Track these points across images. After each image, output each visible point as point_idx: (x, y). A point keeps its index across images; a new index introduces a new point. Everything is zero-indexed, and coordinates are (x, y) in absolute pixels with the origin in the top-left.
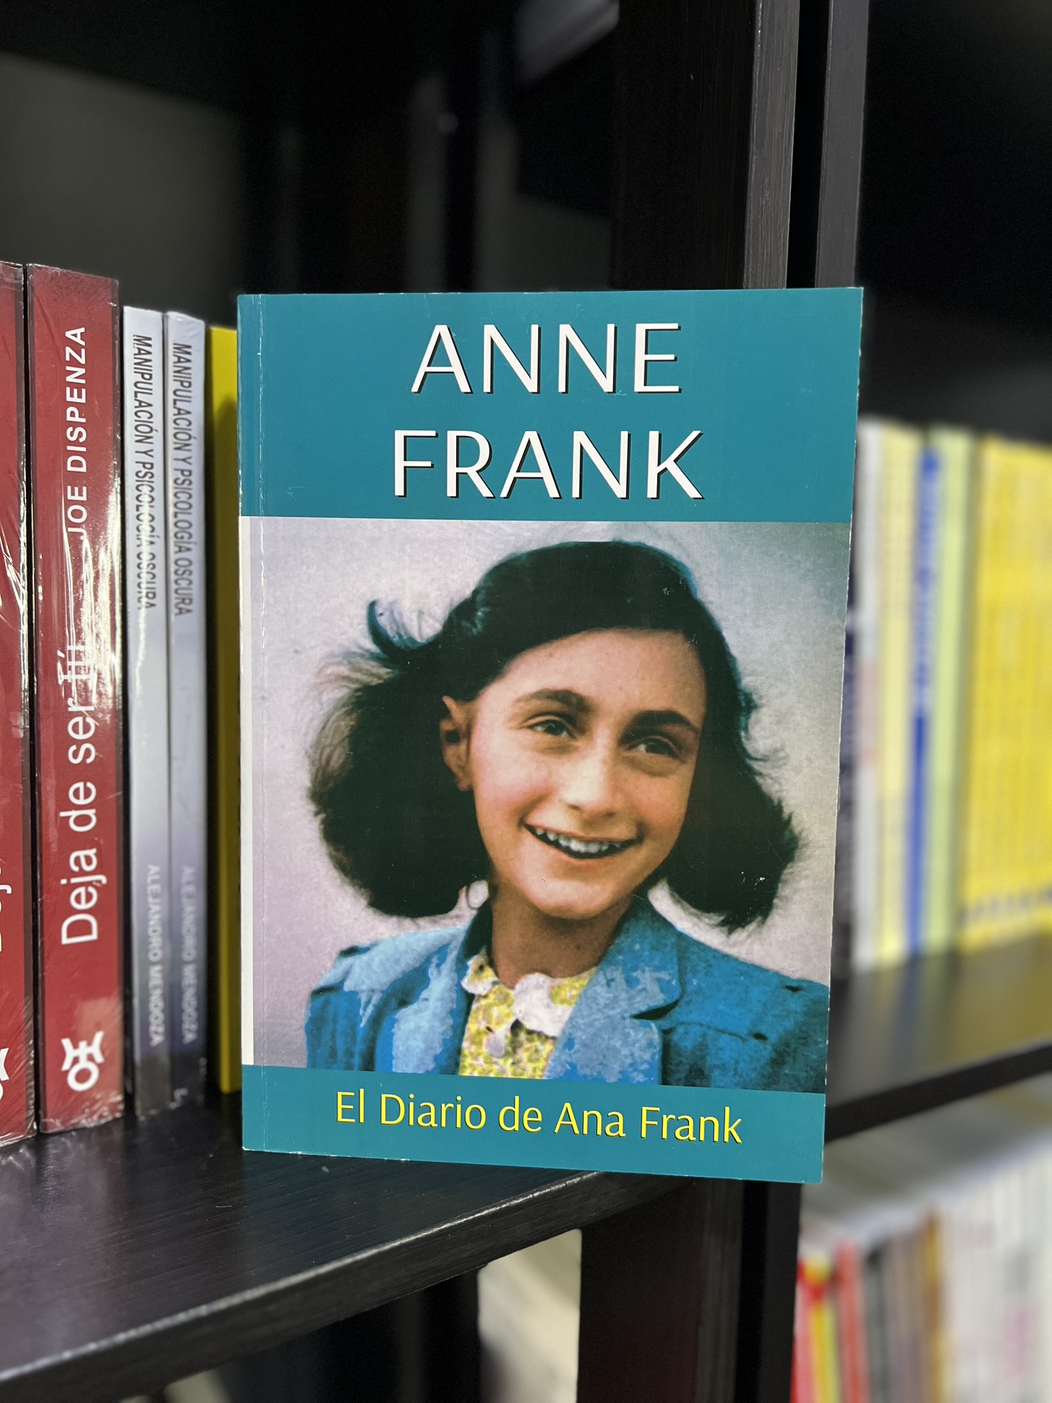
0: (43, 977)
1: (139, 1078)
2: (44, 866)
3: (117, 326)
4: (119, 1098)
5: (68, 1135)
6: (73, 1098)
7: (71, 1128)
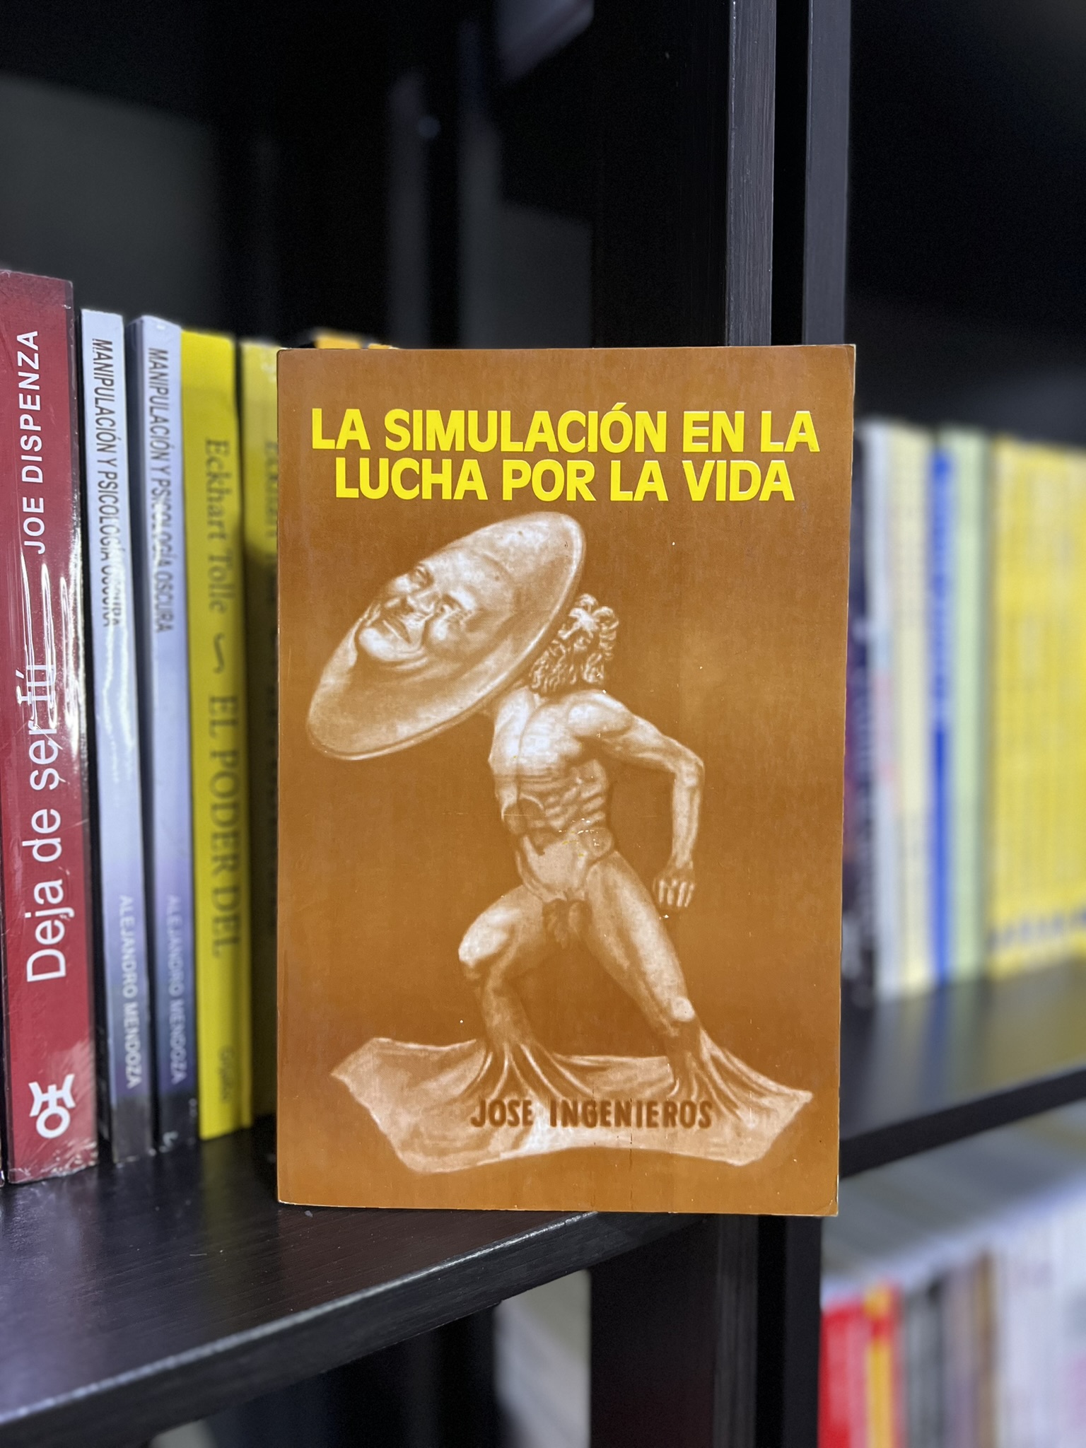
0: (7, 1017)
1: (115, 1124)
2: (6, 898)
3: (72, 329)
4: (93, 1145)
5: (39, 1184)
6: (43, 1145)
7: (41, 1178)
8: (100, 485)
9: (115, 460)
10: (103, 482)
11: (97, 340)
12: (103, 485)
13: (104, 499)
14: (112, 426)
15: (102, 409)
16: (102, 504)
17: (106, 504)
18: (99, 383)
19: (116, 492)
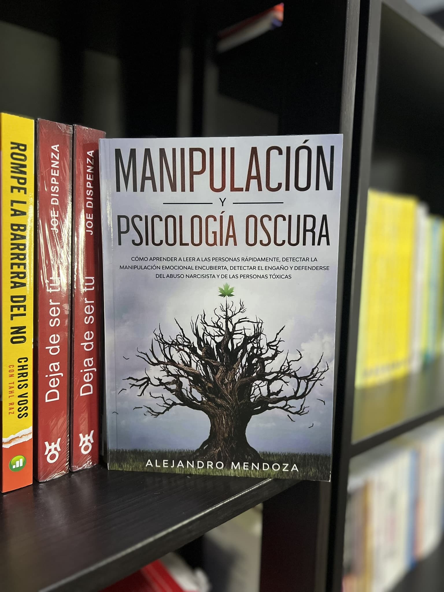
0: (73, 409)
2: (74, 365)
6: (83, 457)
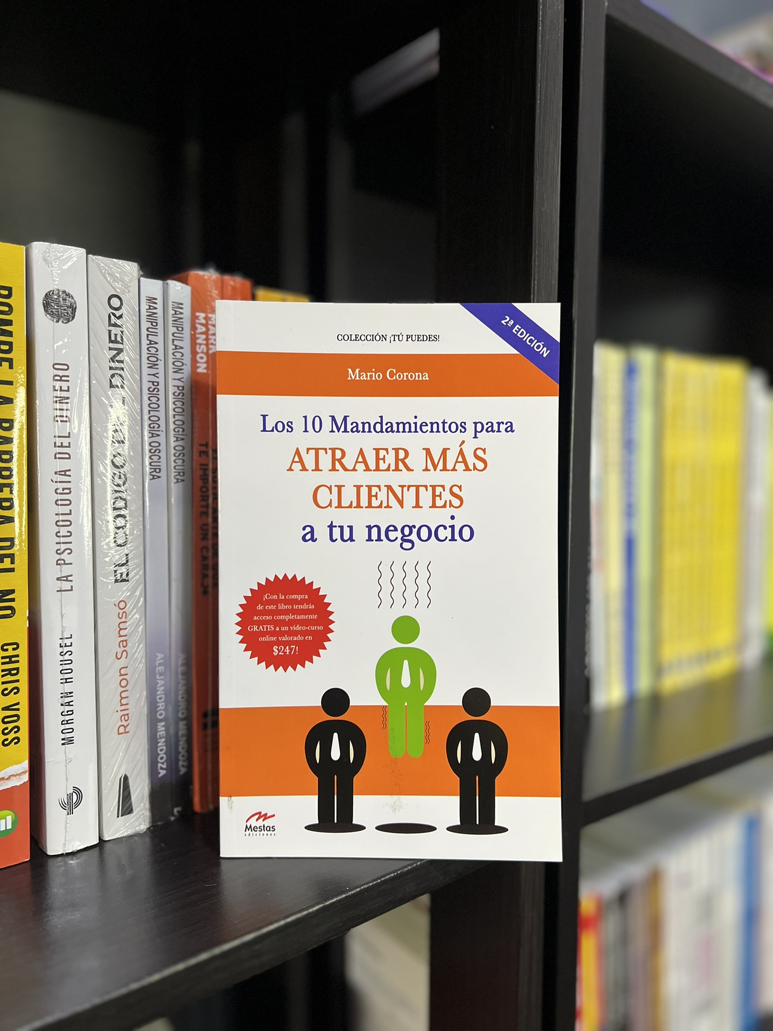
8: (149, 390)
9: (158, 373)
10: (151, 388)
11: (149, 297)
12: (151, 390)
13: (151, 399)
14: (156, 352)
15: (150, 341)
16: (151, 402)
17: (152, 402)
18: (149, 325)
19: (158, 394)
